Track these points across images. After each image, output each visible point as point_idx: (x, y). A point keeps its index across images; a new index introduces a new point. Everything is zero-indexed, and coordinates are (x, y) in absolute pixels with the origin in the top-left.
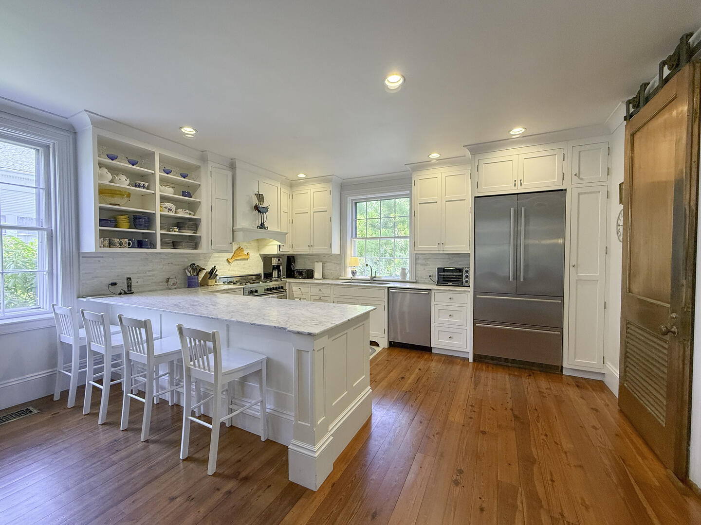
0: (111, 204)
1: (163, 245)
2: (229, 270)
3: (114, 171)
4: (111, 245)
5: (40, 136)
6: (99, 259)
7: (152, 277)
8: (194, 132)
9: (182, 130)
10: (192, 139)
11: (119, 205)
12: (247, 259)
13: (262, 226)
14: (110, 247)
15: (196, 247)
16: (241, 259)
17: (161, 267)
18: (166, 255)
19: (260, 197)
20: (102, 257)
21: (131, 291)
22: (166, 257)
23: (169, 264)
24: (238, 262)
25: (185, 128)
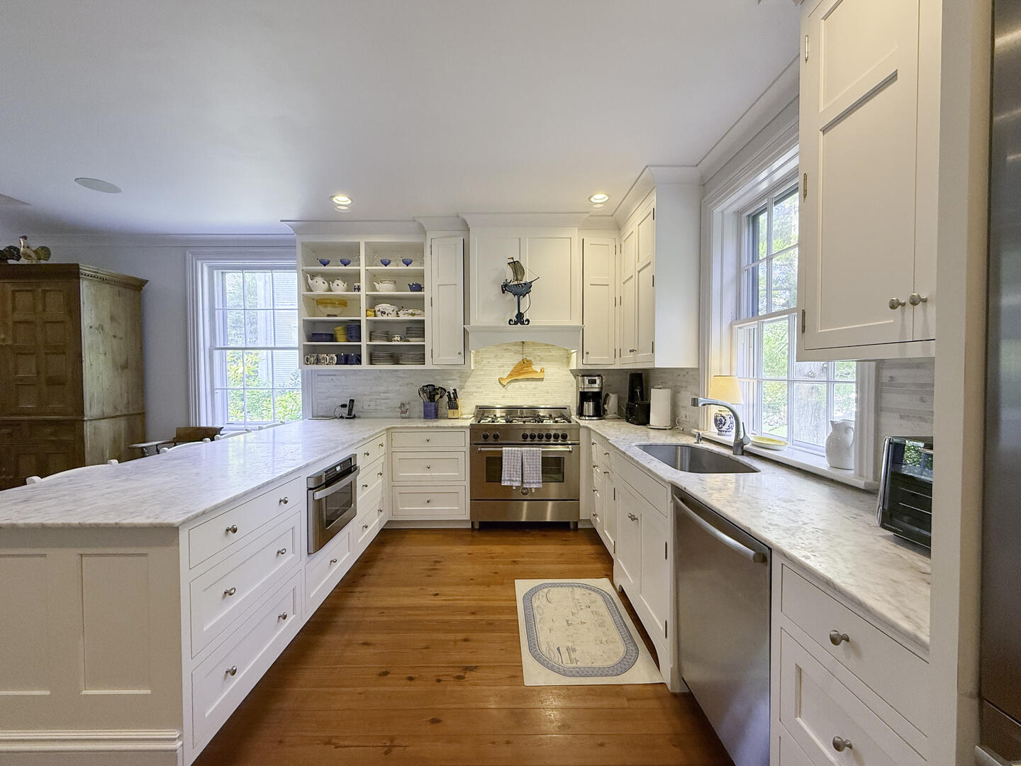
0: (329, 316)
1: (372, 361)
2: (504, 397)
3: (330, 278)
4: (318, 362)
5: (291, 259)
6: (333, 377)
7: (386, 401)
8: (350, 202)
9: (334, 200)
10: (346, 212)
11: (336, 316)
12: (542, 379)
13: (520, 319)
14: (317, 364)
15: (422, 360)
16: (528, 380)
17: (398, 388)
18: (404, 373)
19: (516, 267)
20: (335, 375)
21: (351, 415)
22: (404, 375)
23: (408, 384)
24: (521, 383)
25: (336, 198)
